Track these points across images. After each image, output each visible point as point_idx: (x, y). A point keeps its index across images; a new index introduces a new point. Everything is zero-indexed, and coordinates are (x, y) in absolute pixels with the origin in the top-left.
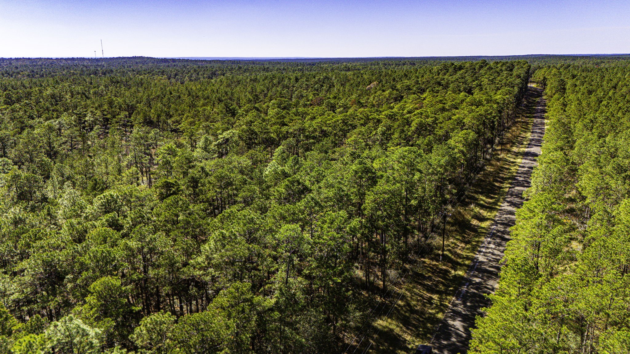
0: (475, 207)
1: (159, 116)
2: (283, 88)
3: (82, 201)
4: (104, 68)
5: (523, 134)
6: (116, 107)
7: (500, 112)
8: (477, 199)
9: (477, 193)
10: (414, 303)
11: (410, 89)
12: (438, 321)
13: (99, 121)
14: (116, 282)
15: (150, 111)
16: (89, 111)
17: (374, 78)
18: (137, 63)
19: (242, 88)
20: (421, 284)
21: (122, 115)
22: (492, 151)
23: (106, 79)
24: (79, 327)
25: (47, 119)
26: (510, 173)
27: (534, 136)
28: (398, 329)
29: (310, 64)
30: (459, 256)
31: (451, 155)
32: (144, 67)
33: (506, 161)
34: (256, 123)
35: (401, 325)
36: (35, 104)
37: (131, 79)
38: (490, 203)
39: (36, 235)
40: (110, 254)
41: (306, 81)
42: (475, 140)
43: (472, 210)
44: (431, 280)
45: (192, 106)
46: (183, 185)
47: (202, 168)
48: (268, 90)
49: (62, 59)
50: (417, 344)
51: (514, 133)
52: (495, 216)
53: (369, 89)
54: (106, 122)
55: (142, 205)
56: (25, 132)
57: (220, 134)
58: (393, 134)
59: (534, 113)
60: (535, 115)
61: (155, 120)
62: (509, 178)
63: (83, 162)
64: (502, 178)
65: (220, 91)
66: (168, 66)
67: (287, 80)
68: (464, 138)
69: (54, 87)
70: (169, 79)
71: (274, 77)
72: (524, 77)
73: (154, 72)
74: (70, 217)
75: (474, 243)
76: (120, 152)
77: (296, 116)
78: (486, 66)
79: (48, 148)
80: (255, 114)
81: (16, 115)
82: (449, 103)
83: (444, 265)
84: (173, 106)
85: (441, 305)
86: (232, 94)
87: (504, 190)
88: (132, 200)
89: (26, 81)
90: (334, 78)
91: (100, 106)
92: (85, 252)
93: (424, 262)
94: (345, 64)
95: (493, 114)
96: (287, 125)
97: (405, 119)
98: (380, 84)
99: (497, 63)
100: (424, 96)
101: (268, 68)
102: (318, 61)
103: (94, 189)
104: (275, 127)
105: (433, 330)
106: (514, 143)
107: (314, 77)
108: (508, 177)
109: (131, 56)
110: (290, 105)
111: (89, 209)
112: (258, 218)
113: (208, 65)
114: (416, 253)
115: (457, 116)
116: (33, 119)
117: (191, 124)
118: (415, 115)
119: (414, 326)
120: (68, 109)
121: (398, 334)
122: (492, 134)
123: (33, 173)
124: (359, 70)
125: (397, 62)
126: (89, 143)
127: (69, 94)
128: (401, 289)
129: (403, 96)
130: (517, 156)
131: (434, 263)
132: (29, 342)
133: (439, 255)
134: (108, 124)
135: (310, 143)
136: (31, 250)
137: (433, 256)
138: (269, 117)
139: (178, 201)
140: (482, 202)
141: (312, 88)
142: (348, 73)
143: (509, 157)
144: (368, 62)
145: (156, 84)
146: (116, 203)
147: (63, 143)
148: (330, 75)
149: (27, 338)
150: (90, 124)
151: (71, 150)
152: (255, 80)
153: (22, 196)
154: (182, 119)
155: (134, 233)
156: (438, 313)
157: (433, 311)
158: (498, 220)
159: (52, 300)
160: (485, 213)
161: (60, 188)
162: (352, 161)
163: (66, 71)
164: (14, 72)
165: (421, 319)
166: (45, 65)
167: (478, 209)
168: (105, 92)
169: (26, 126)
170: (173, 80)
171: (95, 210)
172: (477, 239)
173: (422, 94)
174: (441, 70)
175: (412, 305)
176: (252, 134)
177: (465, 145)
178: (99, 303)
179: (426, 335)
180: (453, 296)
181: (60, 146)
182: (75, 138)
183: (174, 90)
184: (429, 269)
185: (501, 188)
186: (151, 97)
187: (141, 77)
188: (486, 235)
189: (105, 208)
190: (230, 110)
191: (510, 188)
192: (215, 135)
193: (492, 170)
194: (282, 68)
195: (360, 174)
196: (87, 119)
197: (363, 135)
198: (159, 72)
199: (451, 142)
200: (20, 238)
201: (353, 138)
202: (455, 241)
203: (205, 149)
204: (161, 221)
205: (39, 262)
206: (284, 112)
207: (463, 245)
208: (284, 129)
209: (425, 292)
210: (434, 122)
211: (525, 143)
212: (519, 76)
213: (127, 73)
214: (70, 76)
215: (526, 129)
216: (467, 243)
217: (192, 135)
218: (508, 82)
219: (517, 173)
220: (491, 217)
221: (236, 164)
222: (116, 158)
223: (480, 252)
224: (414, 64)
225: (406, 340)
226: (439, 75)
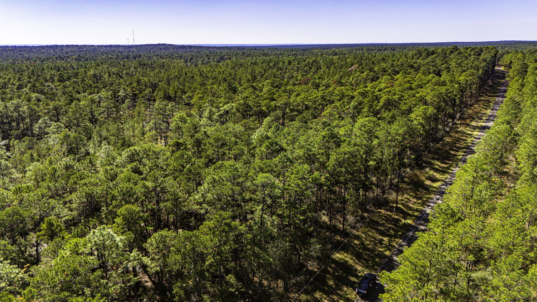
0: (430, 170)
1: (176, 93)
2: (278, 70)
3: (115, 154)
4: (134, 54)
5: (484, 111)
6: (142, 84)
7: (462, 91)
8: (433, 164)
9: (434, 159)
10: (368, 242)
11: (385, 71)
12: (386, 257)
13: (129, 96)
14: (136, 208)
15: (169, 89)
16: (121, 88)
17: (356, 61)
18: (160, 49)
19: (244, 70)
20: (374, 229)
21: (147, 92)
22: (452, 124)
23: (136, 62)
24: (109, 233)
25: (90, 94)
26: (466, 143)
27: (493, 113)
28: (352, 261)
29: (303, 50)
30: (410, 209)
31: (409, 126)
32: (167, 52)
33: (464, 133)
34: (250, 98)
35: (355, 258)
36: (81, 82)
37: (155, 62)
38: (443, 168)
39: (81, 176)
40: (132, 189)
41: (298, 64)
42: (434, 114)
43: (427, 173)
44: (384, 226)
45: (203, 84)
46: (190, 145)
47: (205, 132)
48: (265, 72)
49: (102, 46)
50: (365, 273)
51: (475, 110)
52: (447, 178)
53: (350, 71)
54: (134, 97)
55: (158, 158)
56: (74, 103)
57: (222, 107)
58: (363, 108)
59: (497, 93)
60: (498, 94)
61: (173, 95)
62: (464, 148)
63: (116, 126)
64: (459, 148)
65: (225, 72)
66: (186, 52)
67: (281, 63)
68: (423, 112)
69: (96, 68)
70: (186, 62)
71: (271, 60)
72: (489, 61)
73: (174, 57)
74: (106, 165)
75: (425, 199)
76: (145, 120)
77: (284, 93)
78: (457, 51)
79: (90, 116)
80: (250, 91)
81: (67, 90)
82: (416, 83)
83: (397, 215)
84: (187, 84)
85: (390, 245)
86: (235, 75)
87: (458, 157)
88: (150, 154)
89: (75, 64)
90: (321, 61)
91: (131, 84)
92: (115, 187)
93: (380, 212)
94: (333, 49)
95: (455, 93)
96: (275, 100)
97: (375, 96)
98: (361, 67)
99: (467, 49)
100: (397, 77)
101: (267, 53)
102: (311, 47)
103: (123, 145)
104: (265, 102)
105: (380, 263)
106: (473, 118)
107: (305, 61)
108: (463, 146)
109: (156, 43)
110: (282, 84)
111: (119, 160)
112: (241, 168)
113: (218, 51)
114: (374, 205)
115: (421, 94)
116: (80, 93)
117: (200, 98)
118: (384, 93)
119: (365, 259)
120: (106, 86)
121: (351, 265)
122: (454, 110)
123: (79, 134)
124: (345, 54)
125: (380, 48)
126: (121, 113)
127: (107, 74)
128: (358, 232)
129: (379, 77)
130: (475, 129)
131: (389, 213)
132: (76, 242)
133: (393, 207)
134: (136, 98)
135: (294, 115)
136: (78, 186)
137: (388, 208)
138: (262, 94)
139: (184, 155)
140: (437, 167)
141: (302, 70)
142: (335, 57)
143: (467, 130)
144: (355, 48)
145: (174, 67)
146: (139, 156)
147: (102, 113)
148: (319, 59)
149: (75, 240)
150: (122, 99)
151: (107, 118)
152: (255, 63)
153: (71, 151)
154: (194, 95)
155: (150, 176)
156: (386, 251)
157: (383, 250)
158: (449, 181)
159: (92, 221)
160: (438, 176)
161: (99, 146)
162: (324, 129)
163: (105, 55)
164: (65, 57)
165: (371, 255)
166: (89, 51)
167: (432, 172)
168: (134, 73)
169: (74, 99)
170: (189, 64)
171: (123, 160)
172: (428, 196)
173: (395, 75)
174: (415, 55)
175: (365, 244)
176: (247, 107)
177: (424, 118)
178: (124, 223)
179: (373, 266)
180: (400, 239)
181: (99, 115)
182: (111, 109)
183: (189, 71)
184: (383, 217)
185: (456, 155)
186: (171, 77)
187: (164, 60)
188: (435, 193)
189: (131, 159)
190: (232, 88)
191: (463, 155)
192: (218, 107)
193: (450, 140)
194: (279, 53)
195: (327, 139)
196: (120, 94)
197: (338, 108)
198: (178, 56)
199: (413, 116)
200: (70, 178)
201: (328, 111)
202: (408, 197)
203: (210, 118)
204: (171, 170)
205: (84, 194)
206: (275, 90)
207: (415, 200)
208: (273, 103)
209: (377, 235)
210: (400, 99)
211: (484, 118)
212: (485, 60)
213: (152, 57)
214: (108, 60)
215: (487, 106)
216: (418, 199)
217: (200, 108)
218: (473, 65)
219: (472, 143)
220: (443, 179)
221: (231, 129)
222: (141, 125)
223: (428, 206)
224: (395, 50)
225: (357, 270)
226: (413, 59)
